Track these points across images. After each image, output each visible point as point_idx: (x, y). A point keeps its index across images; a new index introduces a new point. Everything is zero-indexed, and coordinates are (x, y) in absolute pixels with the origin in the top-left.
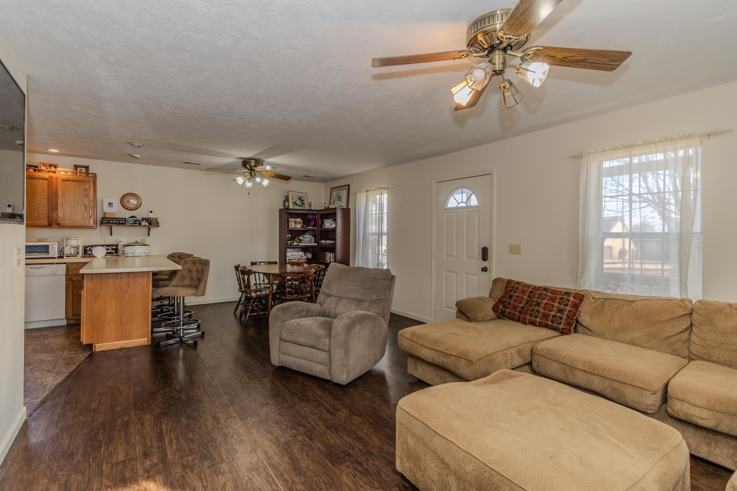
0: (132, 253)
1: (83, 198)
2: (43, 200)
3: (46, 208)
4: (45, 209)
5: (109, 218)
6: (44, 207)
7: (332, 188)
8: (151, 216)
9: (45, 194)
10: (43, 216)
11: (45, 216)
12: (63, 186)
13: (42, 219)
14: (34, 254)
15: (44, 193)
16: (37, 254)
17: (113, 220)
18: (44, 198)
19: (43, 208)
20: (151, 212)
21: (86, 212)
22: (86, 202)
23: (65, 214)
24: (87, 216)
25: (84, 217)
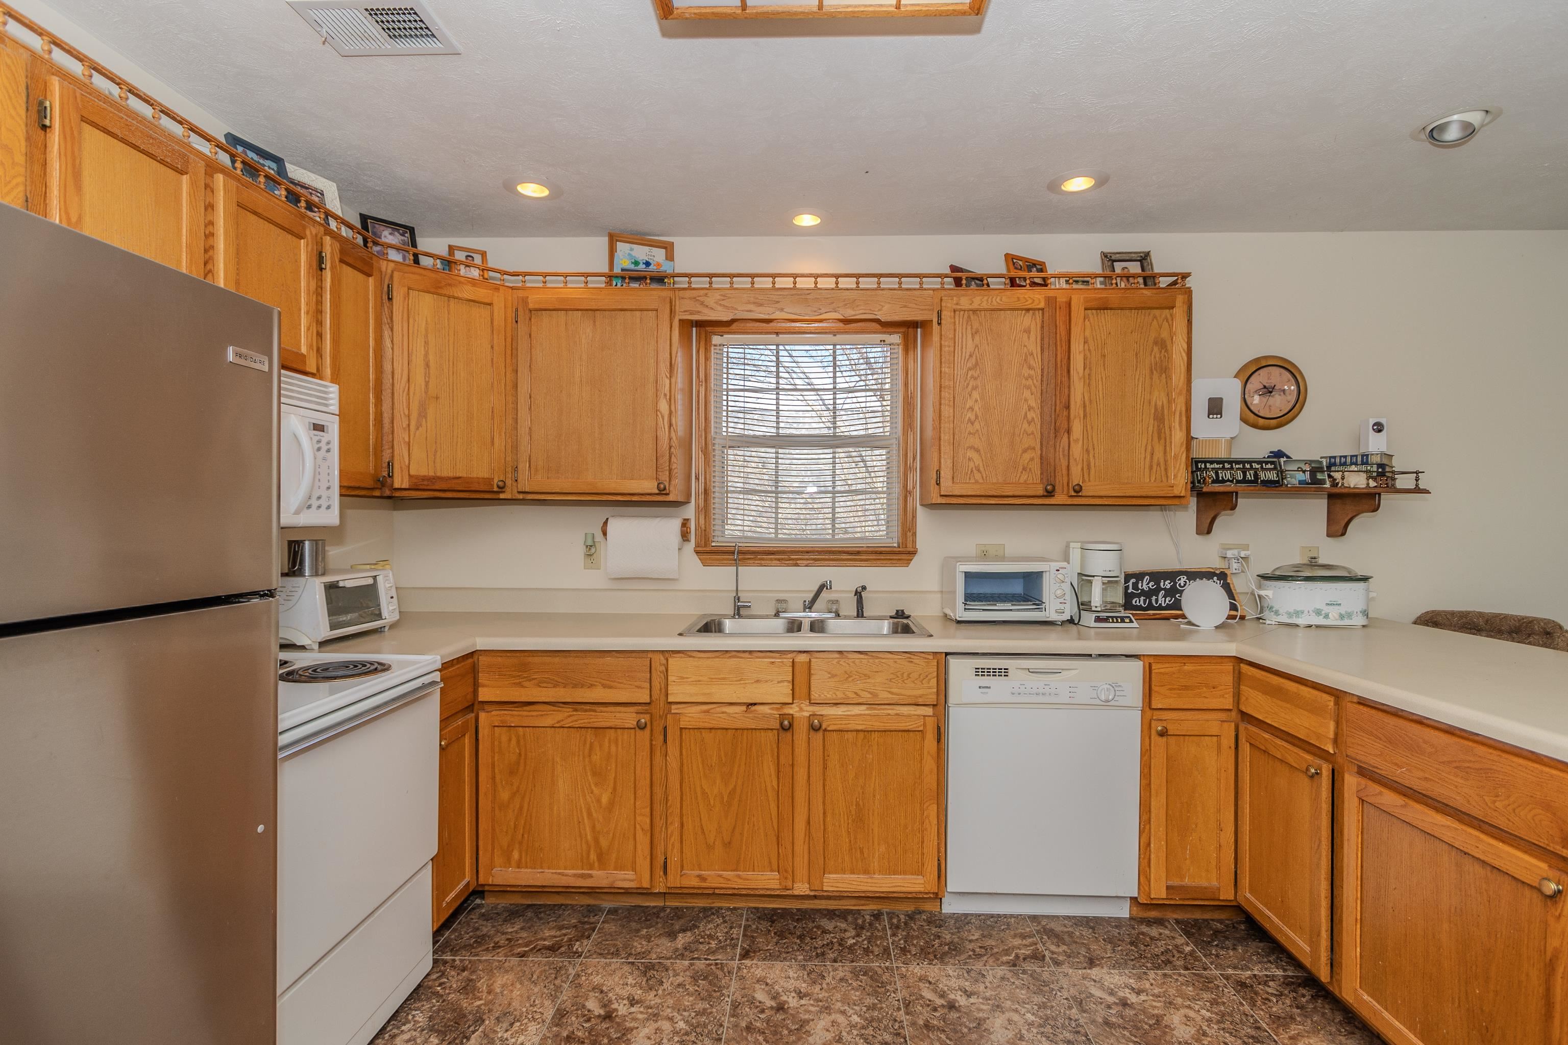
0: (1318, 612)
1: (1151, 378)
2: (1027, 394)
3: (1036, 428)
4: (1030, 429)
5: (1218, 462)
6: (1029, 423)
8: (1376, 444)
9: (1032, 372)
10: (1027, 456)
11: (1032, 459)
12: (1088, 333)
13: (1024, 469)
14: (1000, 606)
15: (1030, 367)
16: (1008, 606)
17: (1232, 468)
18: (1028, 388)
19: (1025, 425)
20: (1379, 428)
21: (1159, 438)
22: (1159, 397)
23: (1091, 448)
24: (1165, 452)
25: (1152, 458)
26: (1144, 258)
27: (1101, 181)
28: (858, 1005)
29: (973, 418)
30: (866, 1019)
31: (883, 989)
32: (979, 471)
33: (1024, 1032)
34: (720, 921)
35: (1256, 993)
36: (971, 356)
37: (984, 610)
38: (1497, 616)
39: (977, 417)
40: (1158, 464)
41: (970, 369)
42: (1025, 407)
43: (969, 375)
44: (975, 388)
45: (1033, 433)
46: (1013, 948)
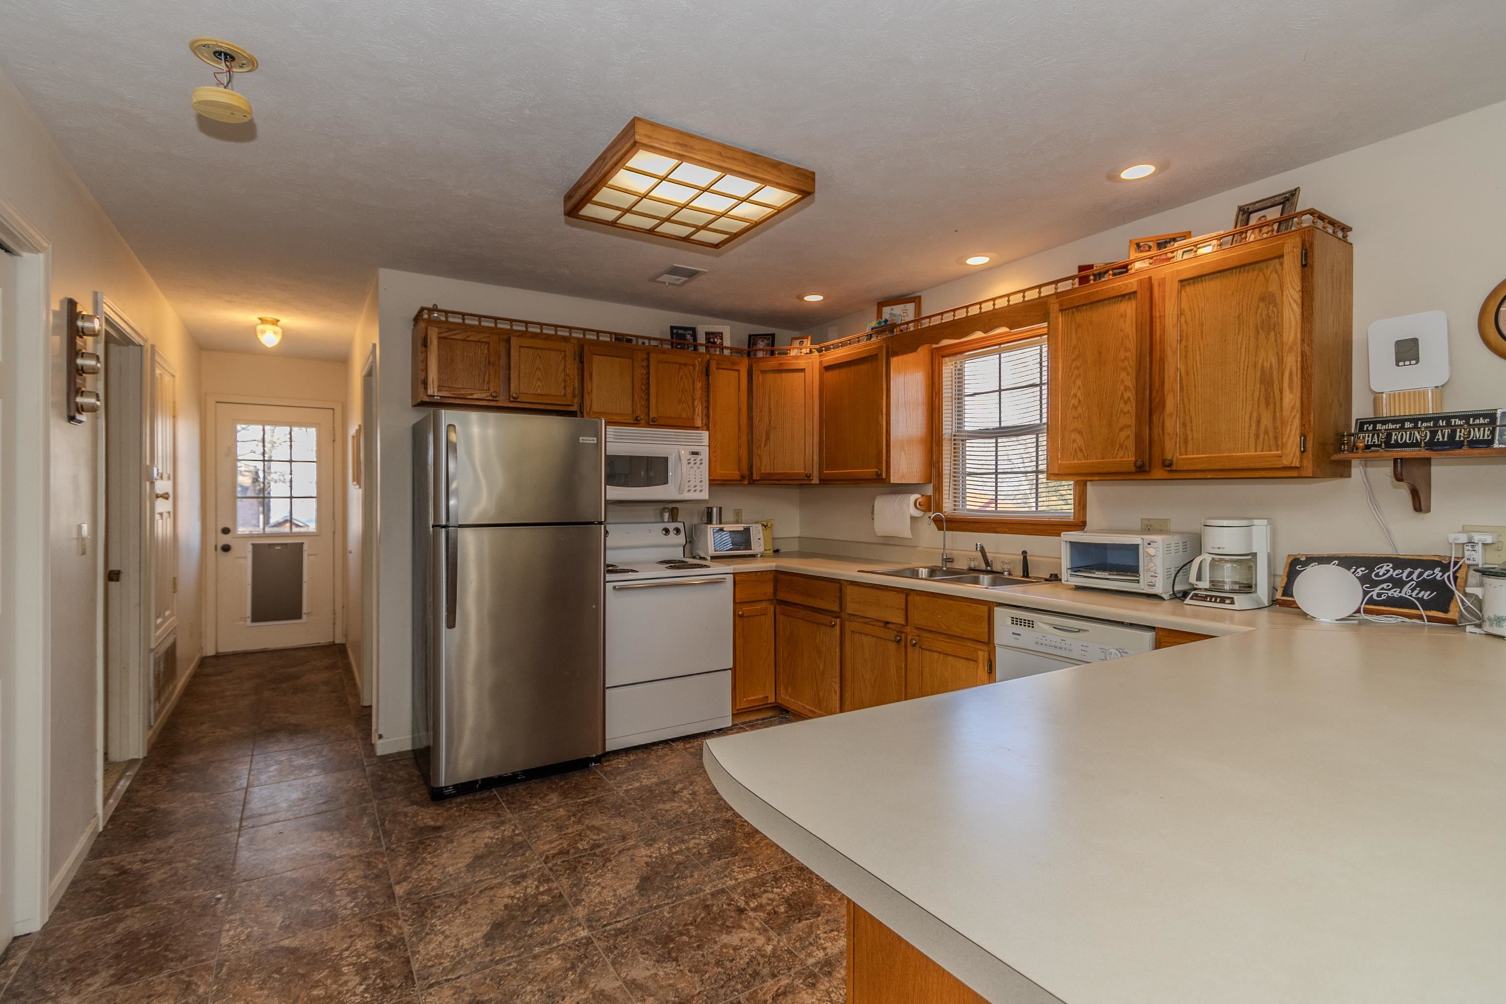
1: (1257, 339)
2: (1123, 375)
3: (1131, 407)
4: (1127, 408)
6: (1126, 403)
9: (1129, 354)
10: (1123, 435)
11: (1128, 437)
12: (1183, 301)
13: (1121, 446)
15: (1126, 350)
16: (1106, 575)
18: (1124, 369)
19: (1122, 405)
21: (1267, 404)
22: (1268, 358)
23: (1188, 421)
24: (1274, 418)
25: (1258, 426)
26: (1289, 199)
27: (1163, 166)
29: (1076, 403)
32: (1081, 450)
36: (1074, 348)
37: (1085, 577)
39: (1079, 401)
40: (1266, 432)
41: (1073, 360)
42: (1122, 388)
43: (1074, 366)
44: (1078, 376)
45: (1128, 412)
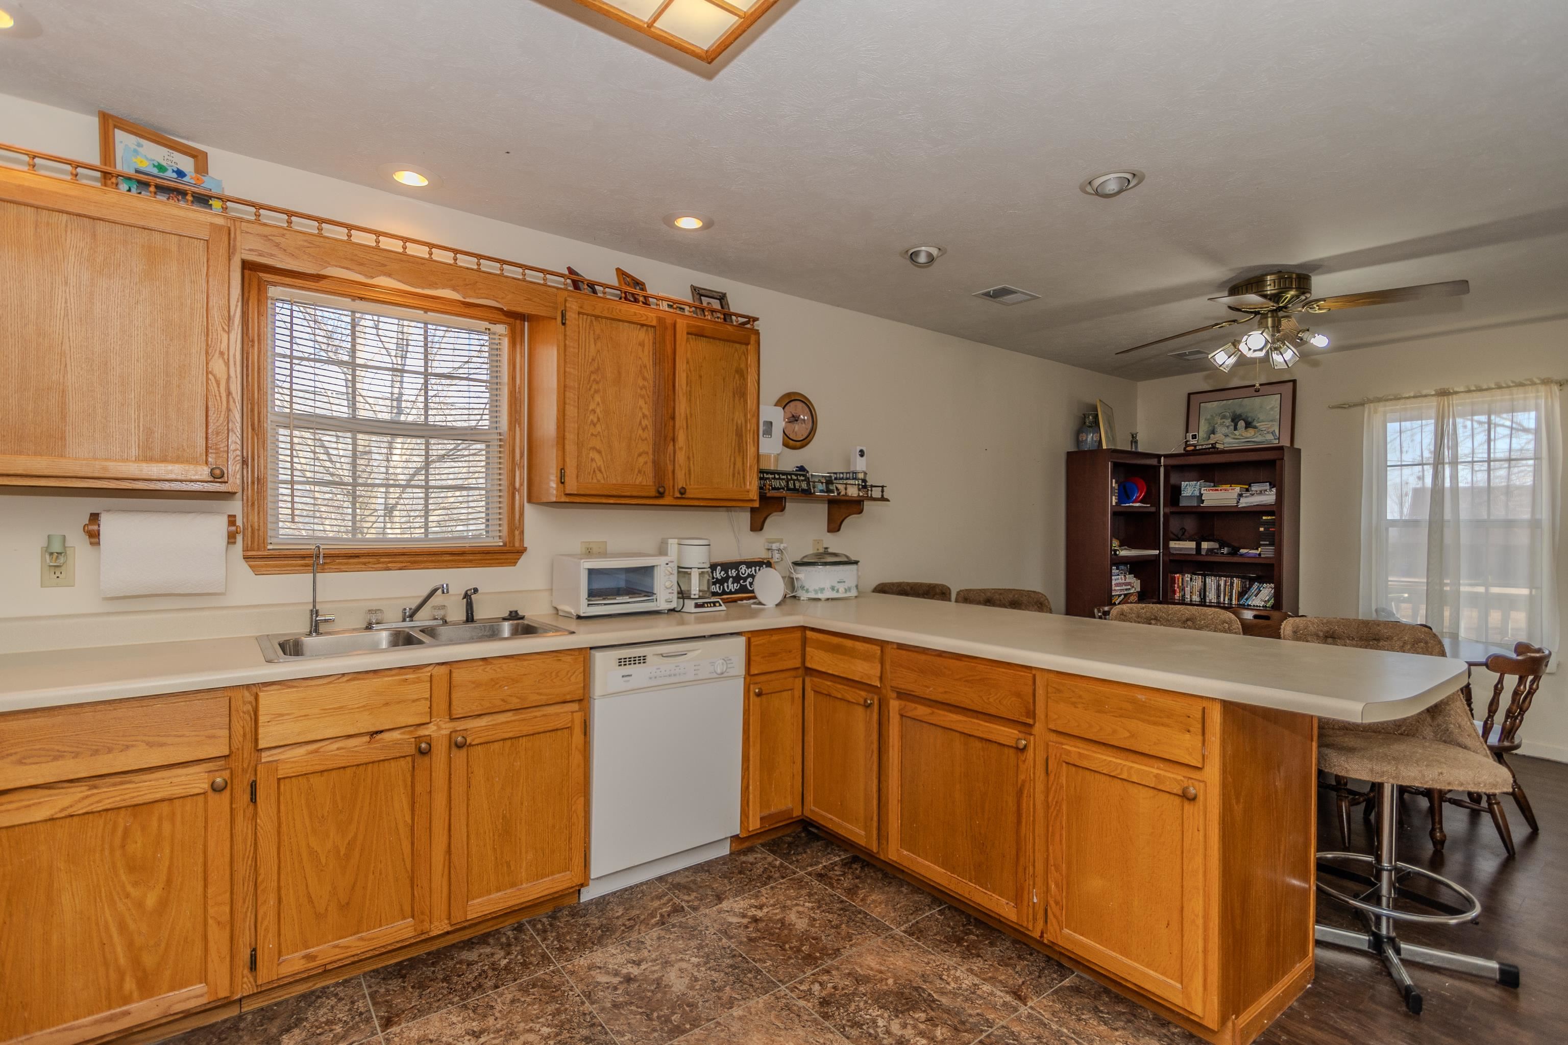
0: (833, 588)
1: (733, 400)
2: (641, 402)
3: (649, 434)
4: (645, 435)
5: (774, 473)
6: (644, 430)
7: (1189, 394)
8: (860, 465)
9: (646, 383)
10: (642, 460)
11: (646, 463)
12: (689, 355)
13: (639, 472)
14: (619, 599)
15: (644, 379)
16: (626, 599)
17: (780, 479)
18: (643, 397)
19: (640, 432)
20: (862, 454)
21: (739, 451)
22: (739, 417)
23: (691, 455)
24: (743, 463)
25: (734, 467)
26: (722, 298)
27: (708, 225)
28: (542, 1017)
29: (595, 420)
30: (557, 1026)
31: (559, 992)
32: (600, 471)
33: (696, 974)
34: (333, 1001)
35: (831, 878)
36: (593, 360)
37: (605, 604)
38: (916, 584)
39: (598, 419)
40: (739, 473)
41: (592, 372)
42: (640, 415)
43: (592, 378)
44: (596, 391)
45: (646, 439)
46: (656, 910)
